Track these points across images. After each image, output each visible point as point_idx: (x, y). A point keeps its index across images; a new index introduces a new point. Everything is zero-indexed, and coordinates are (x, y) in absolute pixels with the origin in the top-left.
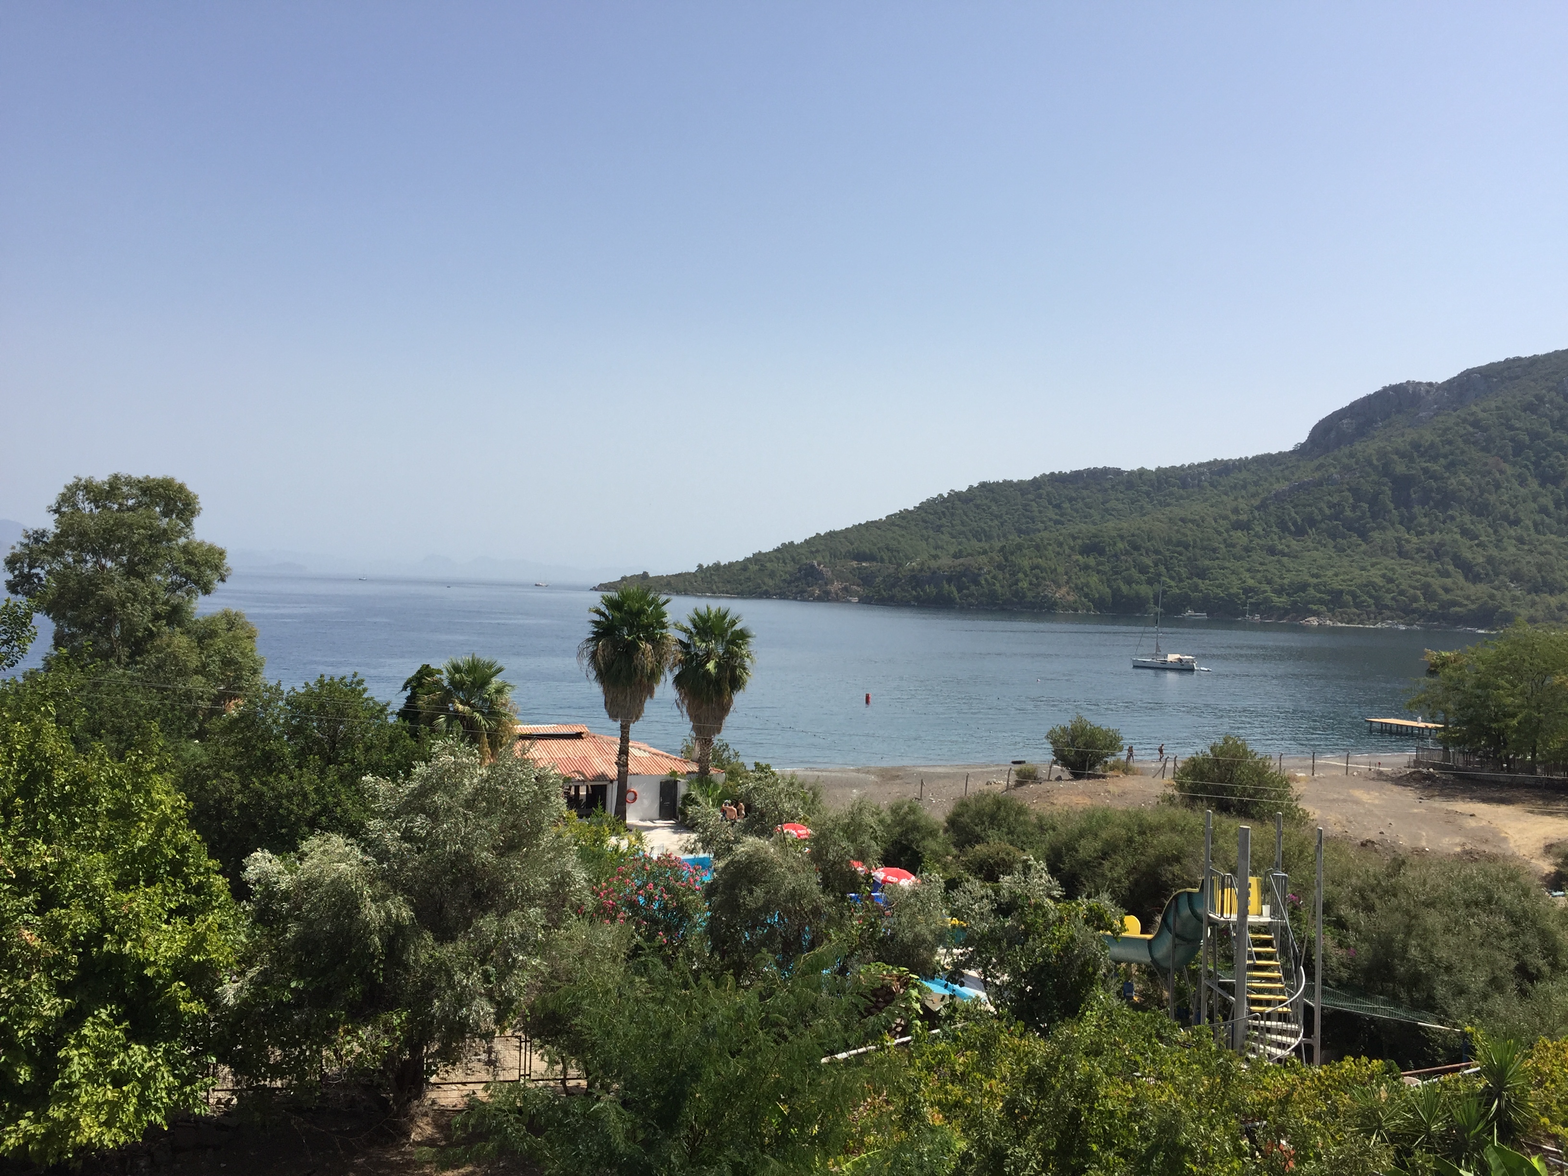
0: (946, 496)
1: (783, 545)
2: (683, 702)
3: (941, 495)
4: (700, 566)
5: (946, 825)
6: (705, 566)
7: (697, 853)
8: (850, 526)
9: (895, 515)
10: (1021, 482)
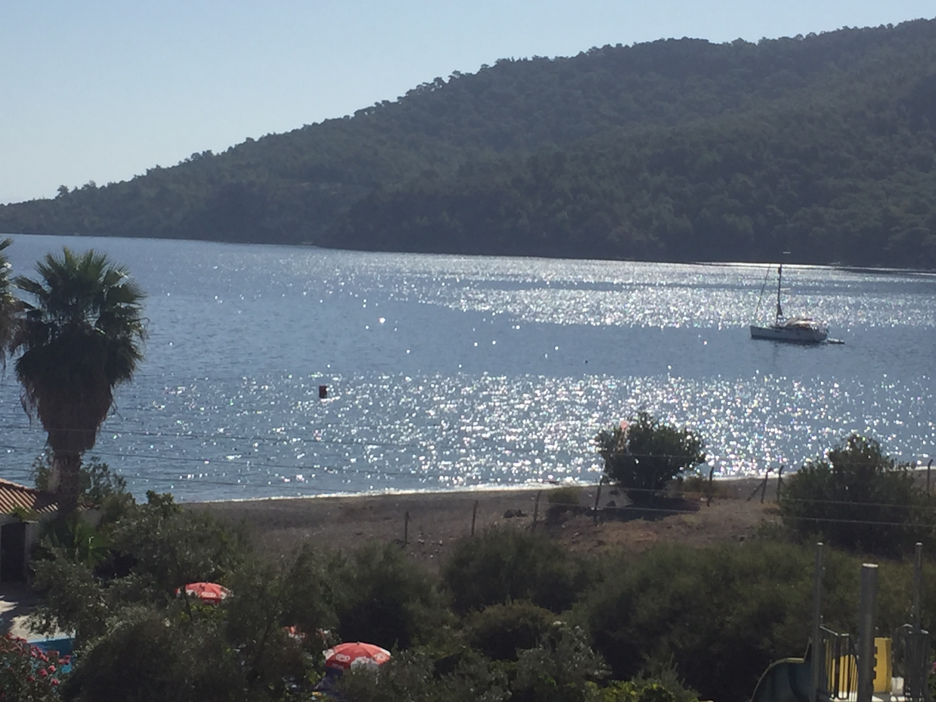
0: (446, 80)
1: (195, 155)
2: (32, 401)
3: (439, 80)
4: (63, 189)
5: (441, 579)
6: (71, 190)
7: (52, 632)
8: (300, 127)
9: (369, 109)
10: (560, 60)
